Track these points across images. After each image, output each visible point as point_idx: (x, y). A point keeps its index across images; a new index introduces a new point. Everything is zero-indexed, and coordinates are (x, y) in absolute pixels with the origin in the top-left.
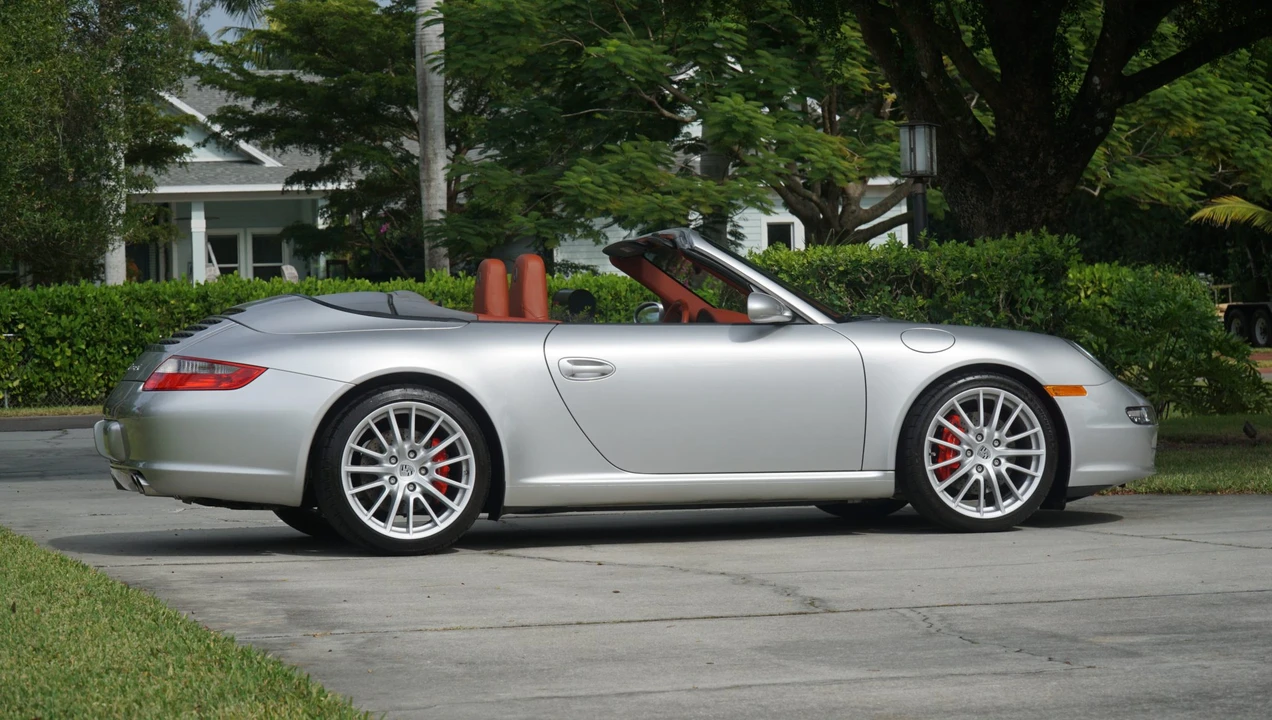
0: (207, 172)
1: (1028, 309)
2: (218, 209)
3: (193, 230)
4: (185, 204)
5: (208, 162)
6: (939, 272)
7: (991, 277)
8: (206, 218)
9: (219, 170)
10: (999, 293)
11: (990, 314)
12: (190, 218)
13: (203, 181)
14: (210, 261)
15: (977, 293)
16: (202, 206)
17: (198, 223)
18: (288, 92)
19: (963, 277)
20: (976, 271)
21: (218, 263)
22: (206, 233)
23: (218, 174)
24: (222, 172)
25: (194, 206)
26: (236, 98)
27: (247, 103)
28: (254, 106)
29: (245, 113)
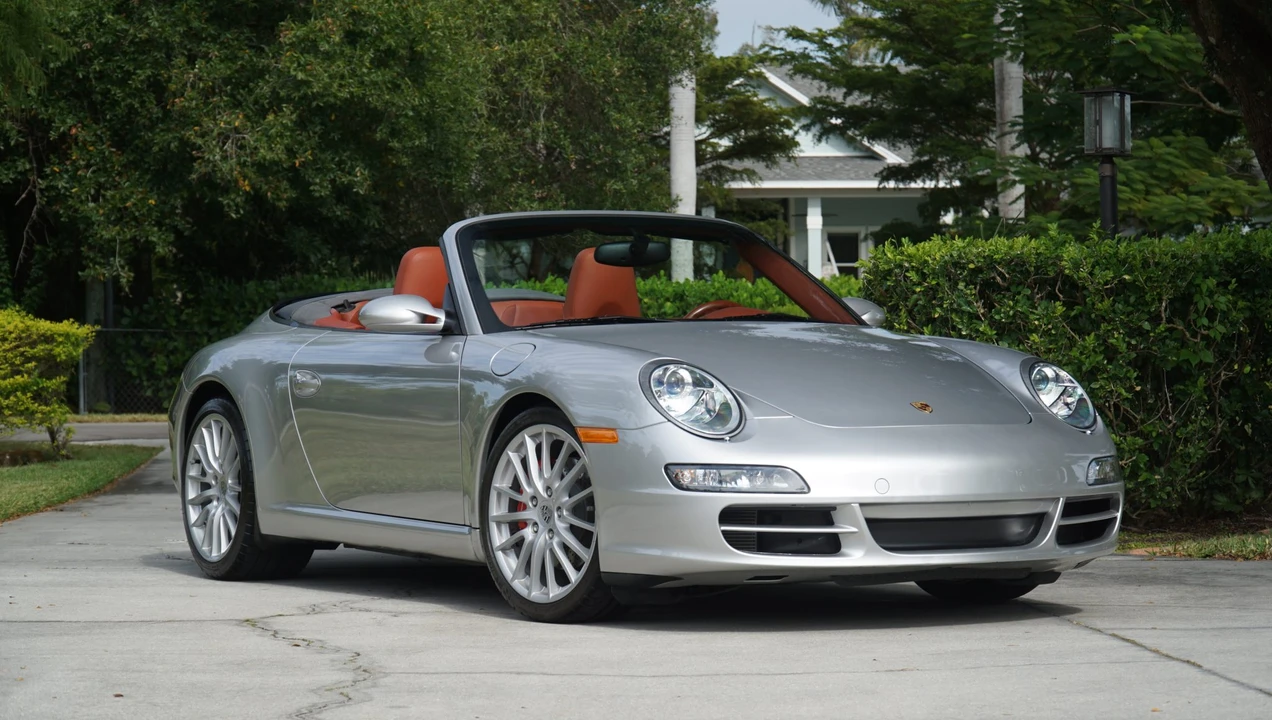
0: (822, 167)
1: (1205, 321)
2: (835, 206)
3: (809, 227)
4: (802, 199)
5: (828, 157)
6: (1083, 273)
7: (1149, 279)
8: (823, 215)
9: (838, 165)
10: (1160, 301)
11: (1147, 326)
12: (805, 215)
13: (820, 177)
14: (829, 260)
15: (1132, 299)
16: (819, 202)
17: (815, 220)
19: (1113, 278)
20: (1130, 272)
21: (837, 261)
22: (822, 231)
23: (836, 170)
24: (841, 167)
25: (810, 202)
26: (829, 88)
27: (837, 94)
28: (845, 98)
29: (836, 105)
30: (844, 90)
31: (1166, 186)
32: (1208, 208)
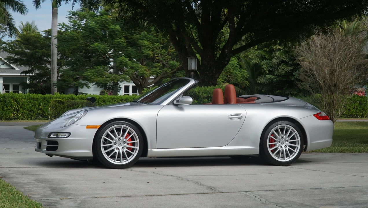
0: (3, 71)
2: (5, 79)
5: (4, 69)
8: (3, 80)
9: (6, 70)
13: (3, 73)
16: (2, 78)
17: (1, 81)
18: (22, 54)
22: (3, 84)
26: (11, 54)
27: (13, 56)
28: (15, 56)
29: (13, 58)
30: (15, 55)
31: (101, 76)
32: (110, 80)
